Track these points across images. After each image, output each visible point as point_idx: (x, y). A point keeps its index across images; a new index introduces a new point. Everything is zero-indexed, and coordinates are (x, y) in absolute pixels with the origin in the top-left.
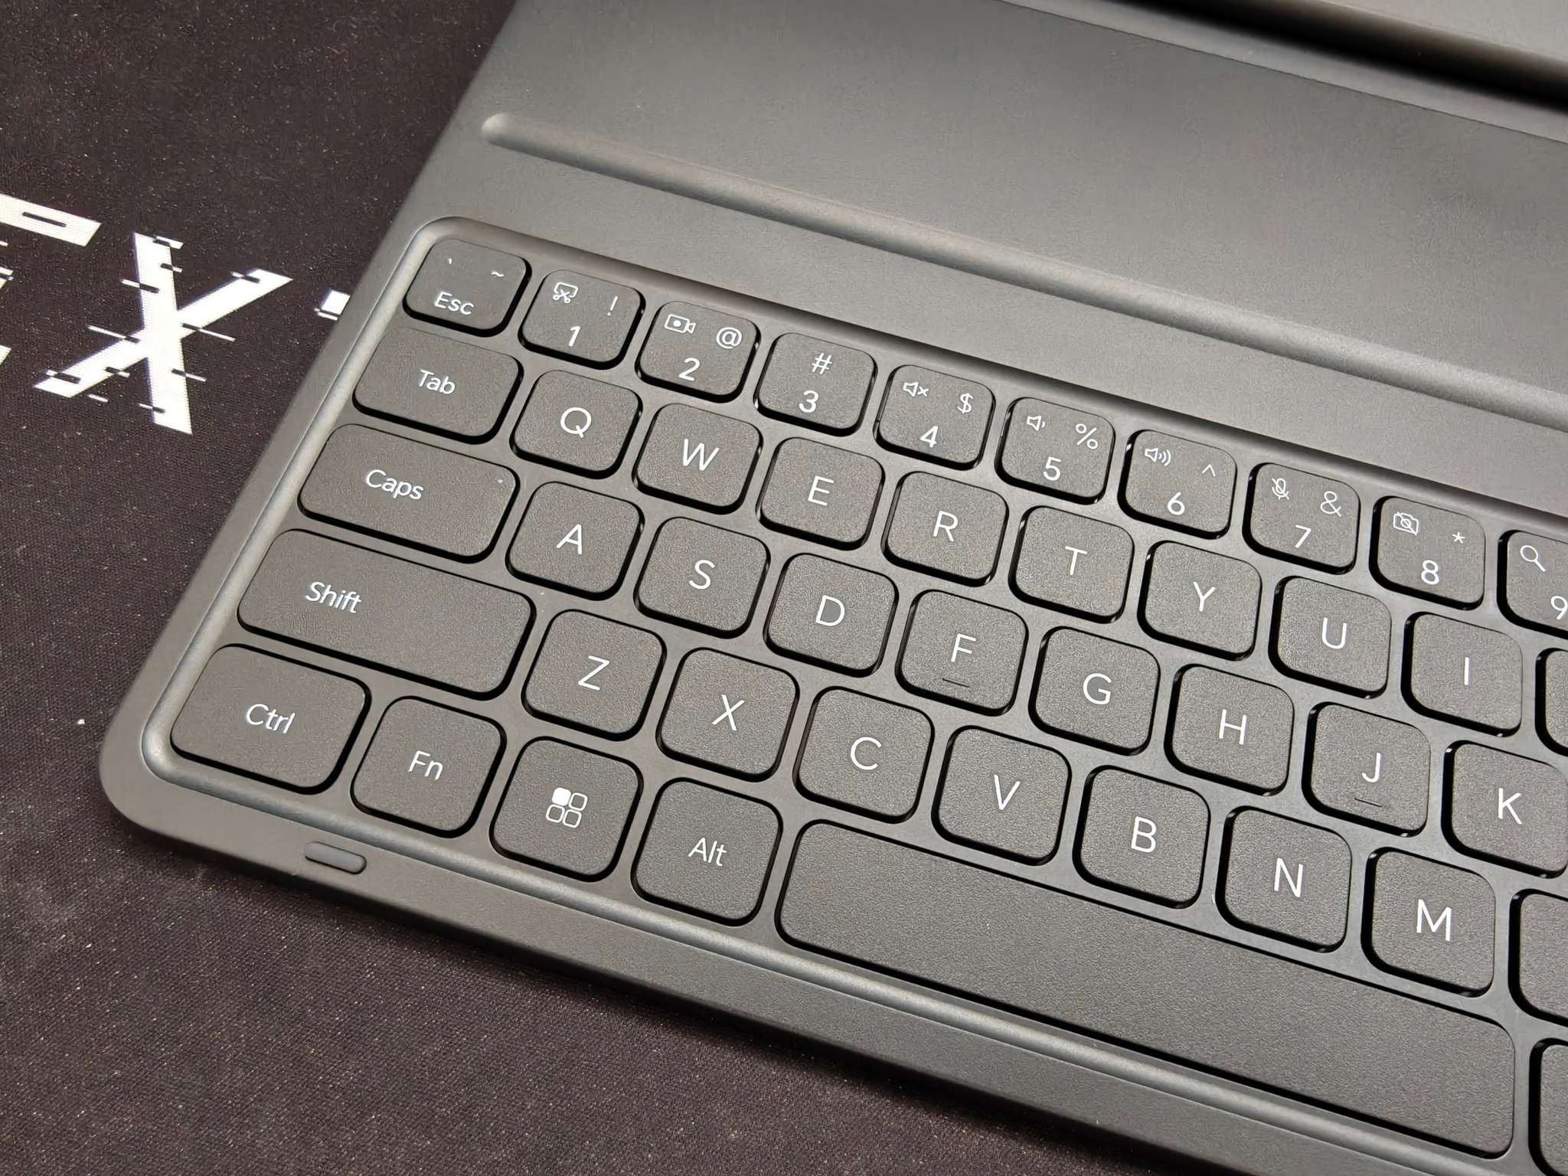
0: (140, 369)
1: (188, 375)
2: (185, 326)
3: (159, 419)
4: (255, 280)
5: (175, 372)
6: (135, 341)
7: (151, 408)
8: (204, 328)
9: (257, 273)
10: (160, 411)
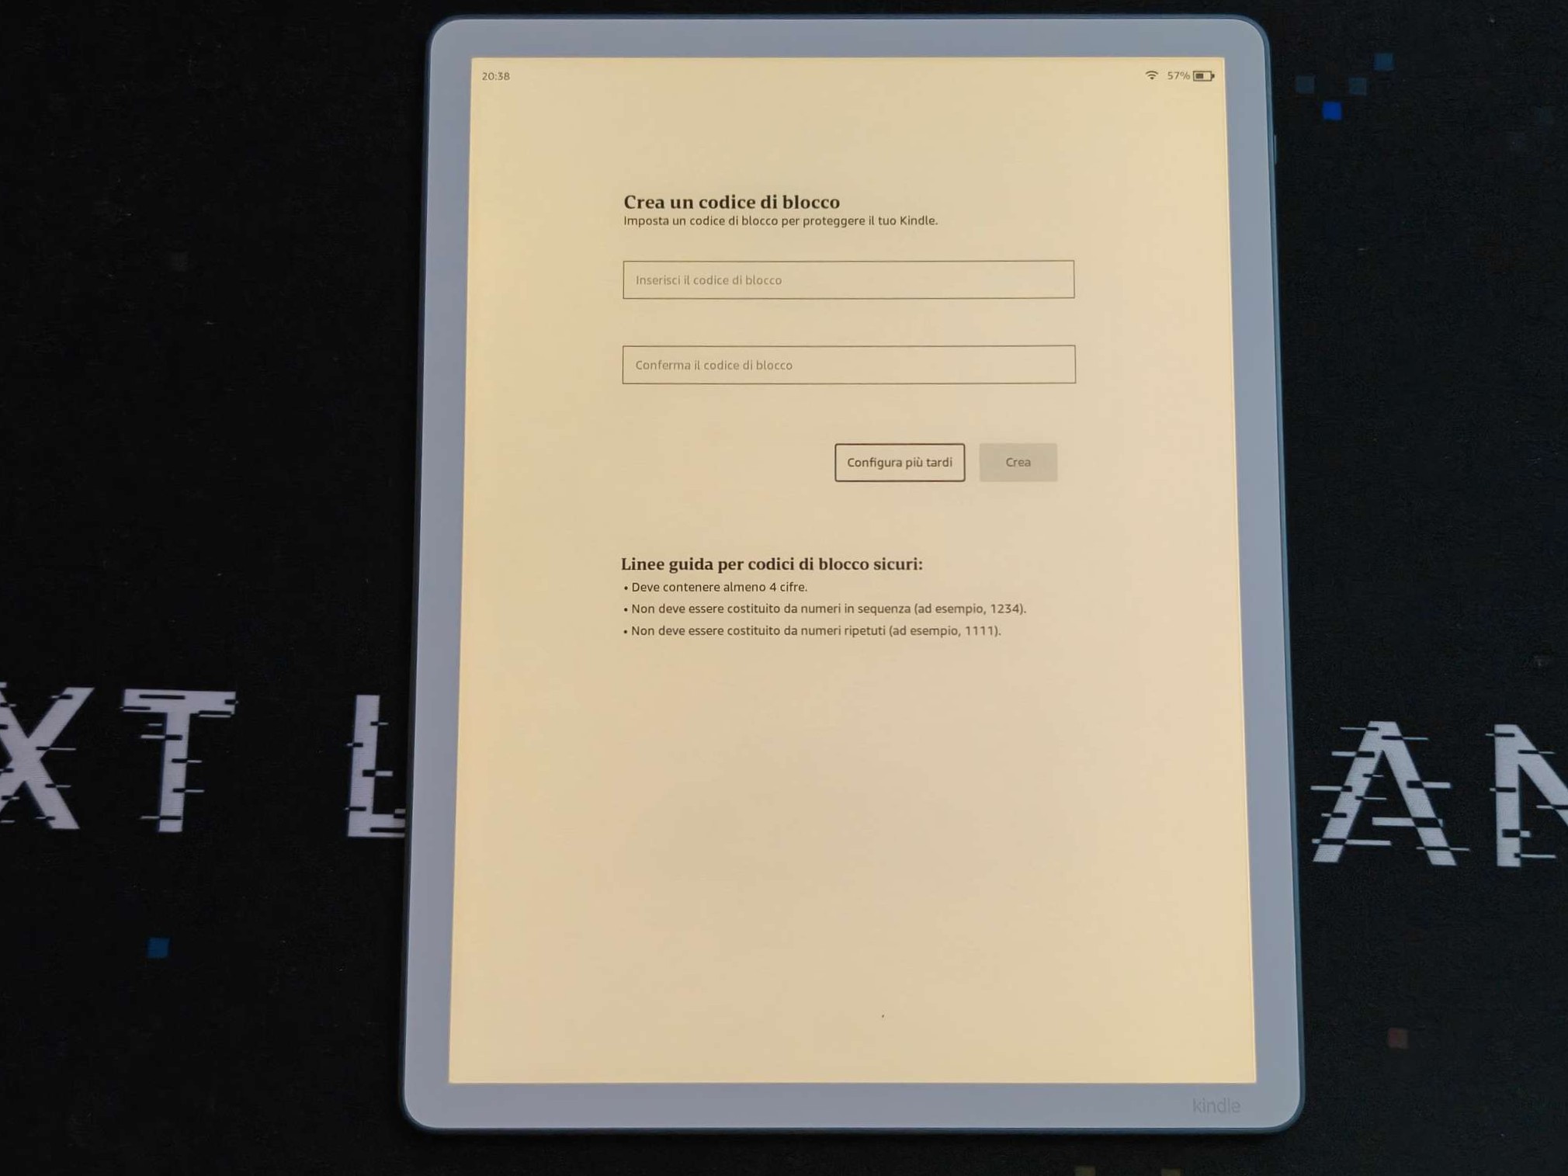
0: (23, 790)
1: (58, 786)
2: (39, 748)
3: (55, 825)
4: (69, 697)
5: (48, 786)
6: (10, 771)
7: (44, 818)
8: (53, 746)
9: (68, 691)
10: (52, 818)
